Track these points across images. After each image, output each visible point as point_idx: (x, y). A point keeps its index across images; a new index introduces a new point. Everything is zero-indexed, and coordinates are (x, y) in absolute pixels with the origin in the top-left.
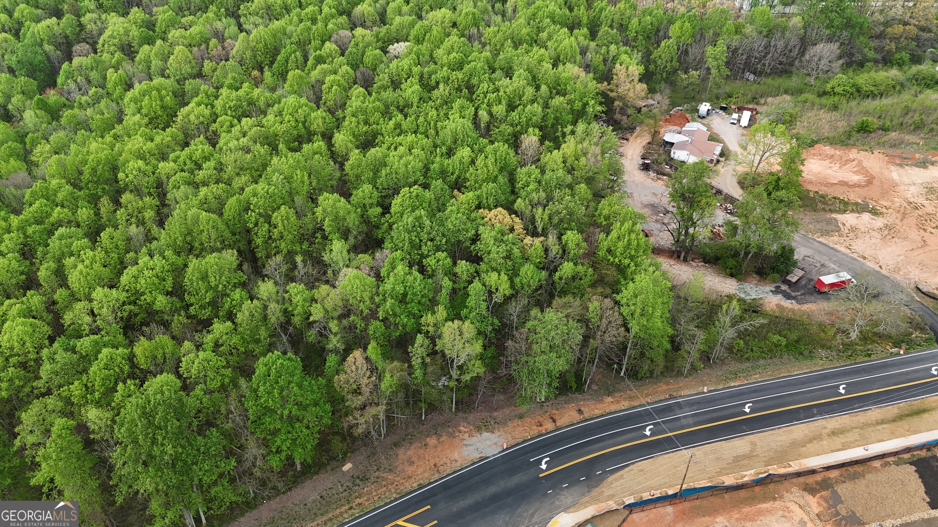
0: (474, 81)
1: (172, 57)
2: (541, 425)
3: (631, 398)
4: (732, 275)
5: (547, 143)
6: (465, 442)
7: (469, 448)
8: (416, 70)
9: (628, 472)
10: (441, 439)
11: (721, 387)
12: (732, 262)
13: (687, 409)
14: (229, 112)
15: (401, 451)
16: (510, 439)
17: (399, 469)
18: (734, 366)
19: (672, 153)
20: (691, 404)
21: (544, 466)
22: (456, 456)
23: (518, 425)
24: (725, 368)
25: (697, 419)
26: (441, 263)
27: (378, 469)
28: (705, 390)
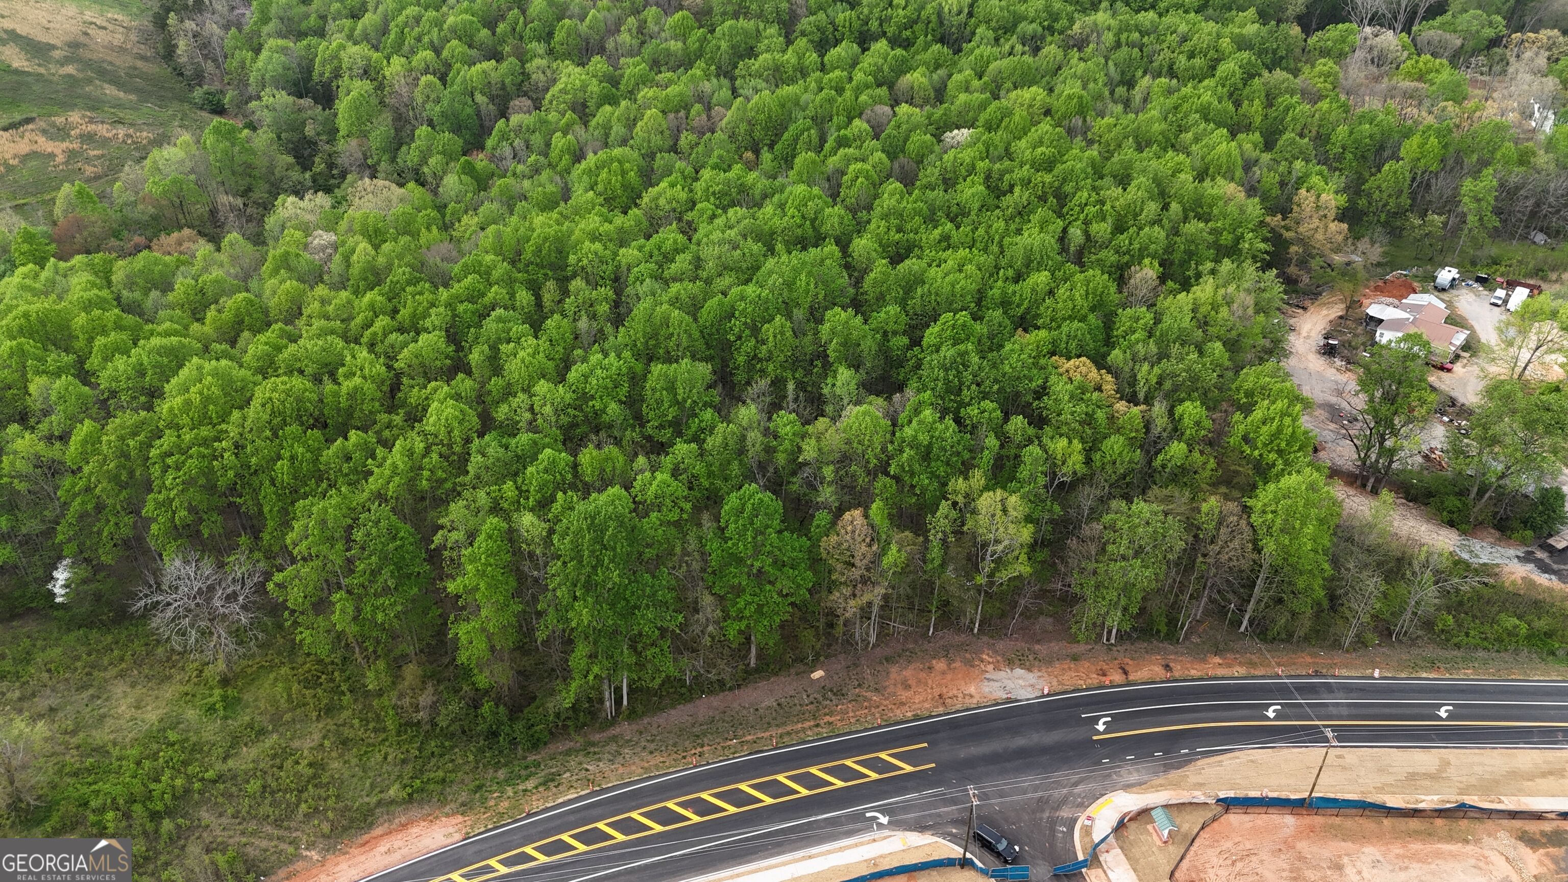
0: (1068, 188)
1: (640, 124)
2: (1104, 675)
3: (1252, 664)
4: (1451, 524)
5: (1170, 283)
6: (988, 676)
7: (991, 683)
8: (981, 165)
9: (1230, 759)
10: (953, 665)
11: (1403, 675)
12: (1453, 502)
13: (1341, 694)
14: (712, 199)
15: (894, 669)
16: (1055, 683)
17: (889, 690)
18: (1431, 651)
19: (1378, 334)
20: (1348, 690)
21: (1101, 727)
22: (972, 689)
23: (1070, 669)
24: (1415, 651)
25: (1354, 711)
26: (986, 414)
27: (859, 685)
28: (1377, 674)
